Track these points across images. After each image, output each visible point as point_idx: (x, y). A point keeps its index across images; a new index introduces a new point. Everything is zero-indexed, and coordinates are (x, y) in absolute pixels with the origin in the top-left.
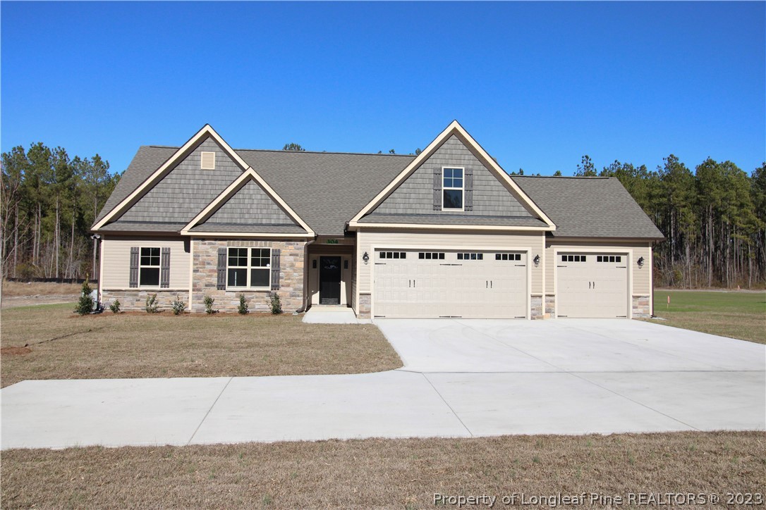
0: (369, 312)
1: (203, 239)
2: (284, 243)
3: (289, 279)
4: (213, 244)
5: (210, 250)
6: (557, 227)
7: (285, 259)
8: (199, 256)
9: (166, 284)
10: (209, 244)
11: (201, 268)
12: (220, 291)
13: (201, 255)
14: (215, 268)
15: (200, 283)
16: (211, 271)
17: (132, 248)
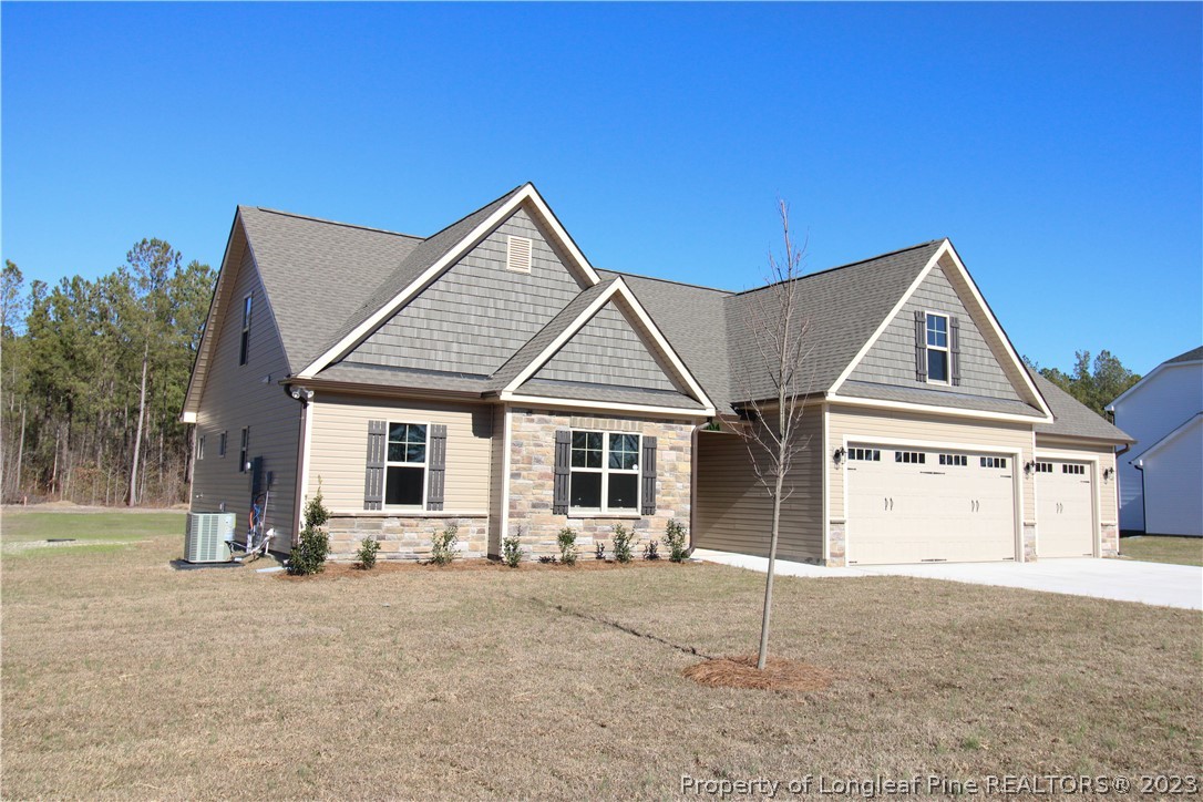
0: (842, 555)
1: (530, 409)
2: (661, 425)
3: (668, 494)
4: (546, 422)
5: (541, 434)
6: (1055, 418)
7: (664, 457)
8: (521, 445)
9: (436, 503)
10: (540, 421)
11: (525, 469)
12: (558, 516)
13: (525, 442)
14: (549, 469)
15: (523, 502)
16: (543, 476)
17: (371, 423)
